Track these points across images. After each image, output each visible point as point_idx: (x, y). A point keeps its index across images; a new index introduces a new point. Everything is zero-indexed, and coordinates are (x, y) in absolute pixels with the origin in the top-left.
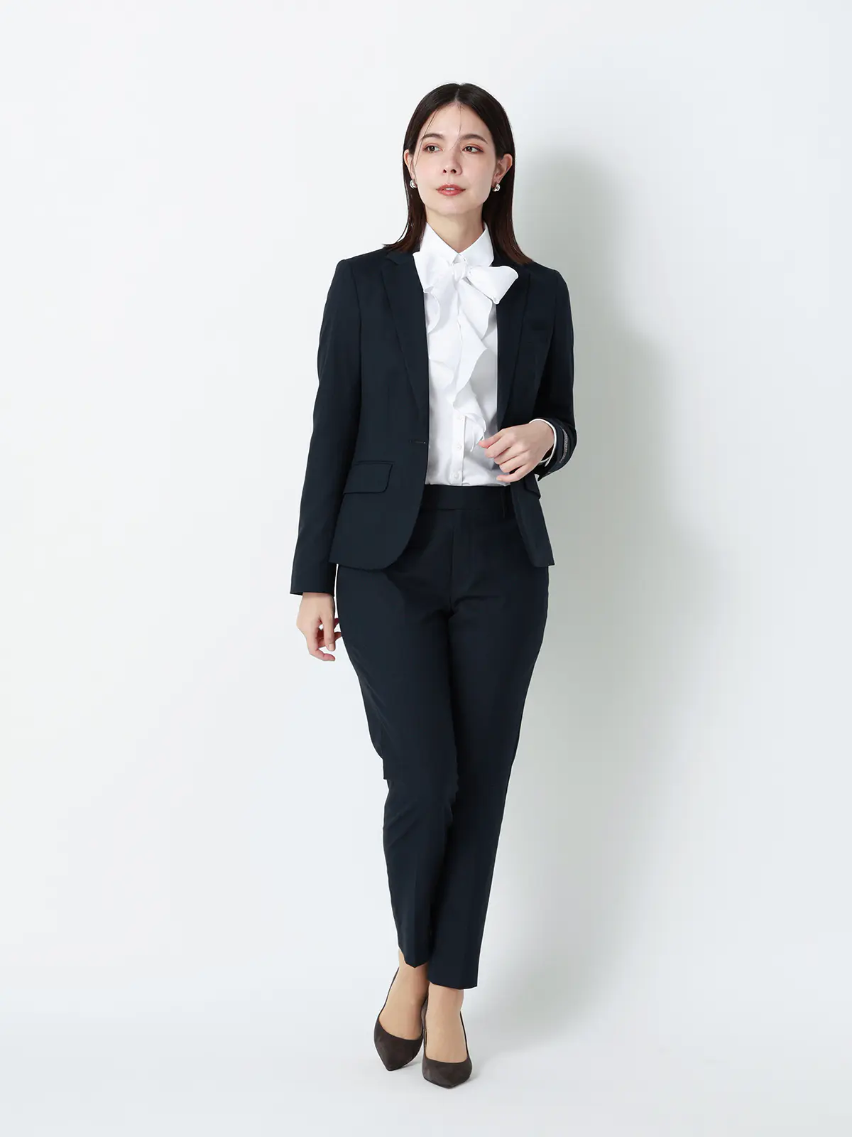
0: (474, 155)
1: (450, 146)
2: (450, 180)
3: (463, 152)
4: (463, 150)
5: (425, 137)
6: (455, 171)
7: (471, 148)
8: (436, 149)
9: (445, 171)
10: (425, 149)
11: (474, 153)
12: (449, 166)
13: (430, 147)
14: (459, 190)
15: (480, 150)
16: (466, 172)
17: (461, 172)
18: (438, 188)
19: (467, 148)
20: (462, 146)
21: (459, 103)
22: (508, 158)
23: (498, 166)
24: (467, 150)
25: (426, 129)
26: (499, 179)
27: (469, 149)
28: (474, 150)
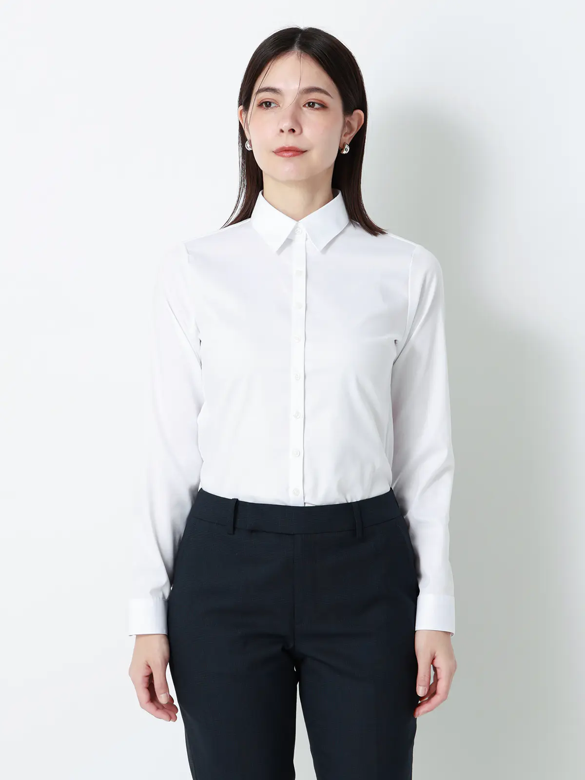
0: (317, 112)
1: (288, 100)
2: (289, 141)
3: (305, 109)
4: (304, 106)
5: (260, 91)
6: (293, 131)
7: (314, 104)
8: (273, 105)
9: (282, 131)
10: (260, 105)
11: (317, 109)
12: (286, 125)
13: (266, 103)
14: (298, 152)
15: (323, 106)
16: (307, 131)
17: (301, 131)
18: (274, 149)
19: (309, 103)
20: (303, 102)
21: (299, 51)
22: (359, 114)
23: (347, 124)
24: (309, 106)
25: (260, 84)
26: (348, 139)
27: (311, 105)
28: (317, 106)
